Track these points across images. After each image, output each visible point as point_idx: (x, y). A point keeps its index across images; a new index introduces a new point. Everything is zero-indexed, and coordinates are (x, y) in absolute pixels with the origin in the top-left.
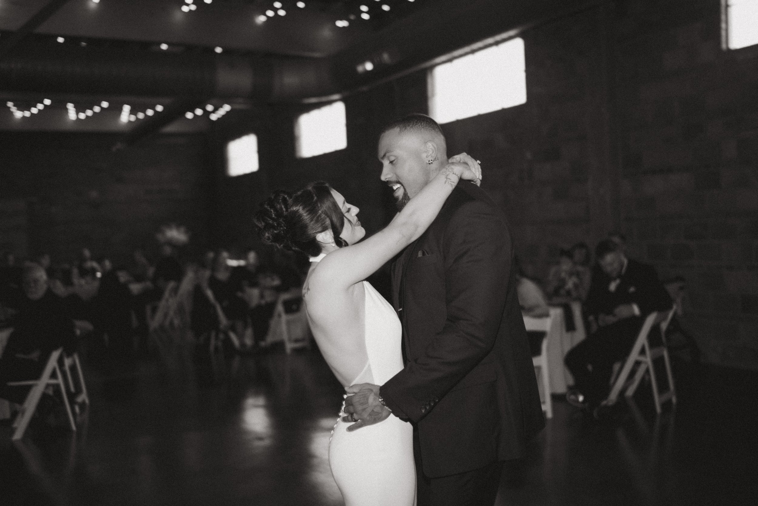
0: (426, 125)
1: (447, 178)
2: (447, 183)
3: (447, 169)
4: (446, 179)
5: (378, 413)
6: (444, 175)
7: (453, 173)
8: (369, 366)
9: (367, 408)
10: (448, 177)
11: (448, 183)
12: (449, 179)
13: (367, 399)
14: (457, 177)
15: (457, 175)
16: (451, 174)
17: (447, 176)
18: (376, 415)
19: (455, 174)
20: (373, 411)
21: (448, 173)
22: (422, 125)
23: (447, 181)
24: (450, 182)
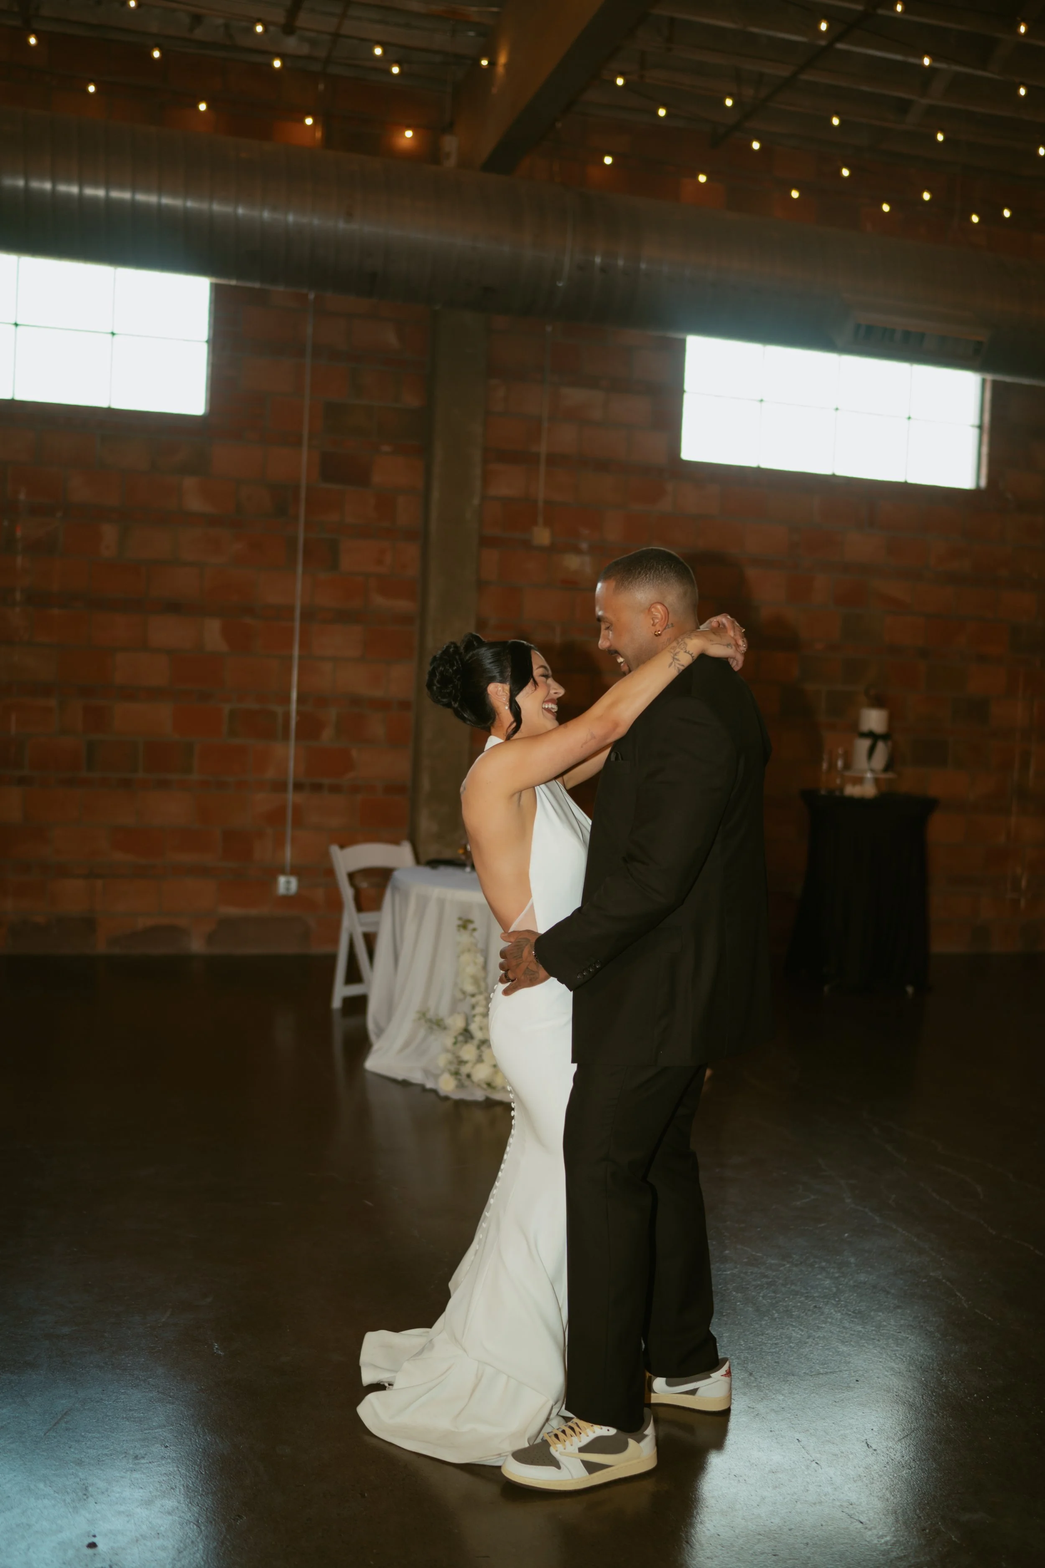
0: (653, 577)
1: (674, 658)
2: (673, 665)
3: (678, 643)
4: (672, 660)
5: (534, 971)
6: (672, 653)
7: (686, 652)
8: (532, 906)
9: (520, 963)
10: (676, 657)
11: (675, 665)
12: (678, 660)
13: (522, 952)
14: (691, 658)
15: (691, 655)
16: (682, 652)
17: (676, 654)
18: (532, 974)
19: (688, 653)
20: (527, 968)
21: (678, 650)
22: (647, 578)
23: (674, 663)
24: (679, 664)
